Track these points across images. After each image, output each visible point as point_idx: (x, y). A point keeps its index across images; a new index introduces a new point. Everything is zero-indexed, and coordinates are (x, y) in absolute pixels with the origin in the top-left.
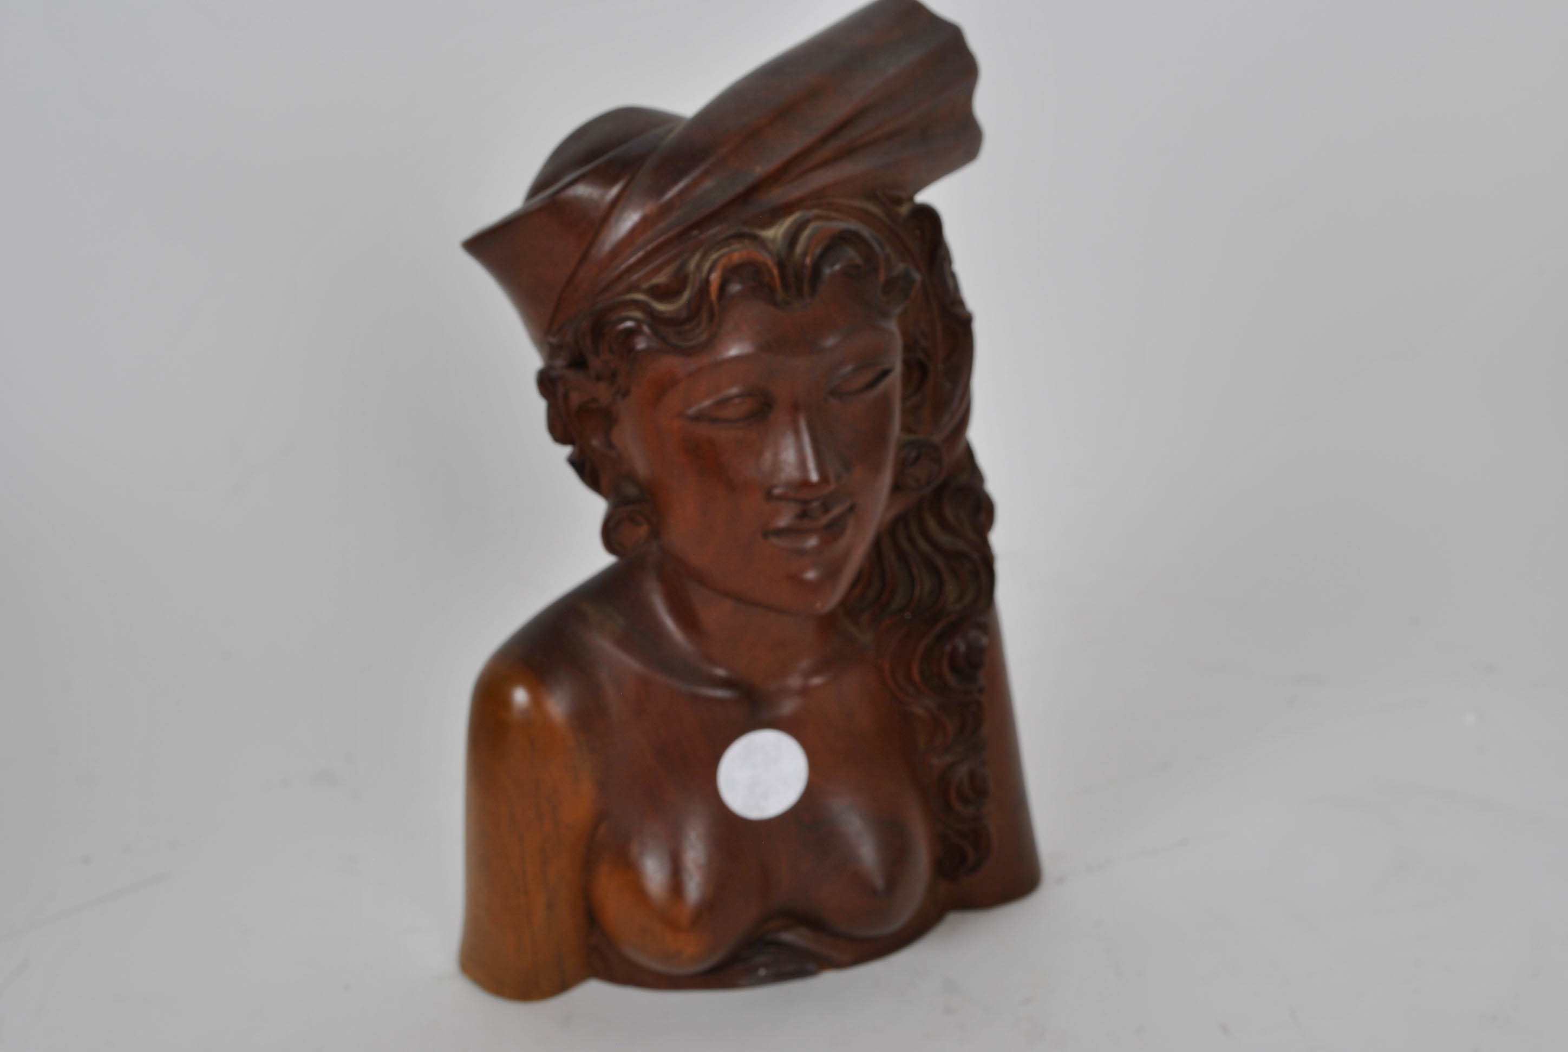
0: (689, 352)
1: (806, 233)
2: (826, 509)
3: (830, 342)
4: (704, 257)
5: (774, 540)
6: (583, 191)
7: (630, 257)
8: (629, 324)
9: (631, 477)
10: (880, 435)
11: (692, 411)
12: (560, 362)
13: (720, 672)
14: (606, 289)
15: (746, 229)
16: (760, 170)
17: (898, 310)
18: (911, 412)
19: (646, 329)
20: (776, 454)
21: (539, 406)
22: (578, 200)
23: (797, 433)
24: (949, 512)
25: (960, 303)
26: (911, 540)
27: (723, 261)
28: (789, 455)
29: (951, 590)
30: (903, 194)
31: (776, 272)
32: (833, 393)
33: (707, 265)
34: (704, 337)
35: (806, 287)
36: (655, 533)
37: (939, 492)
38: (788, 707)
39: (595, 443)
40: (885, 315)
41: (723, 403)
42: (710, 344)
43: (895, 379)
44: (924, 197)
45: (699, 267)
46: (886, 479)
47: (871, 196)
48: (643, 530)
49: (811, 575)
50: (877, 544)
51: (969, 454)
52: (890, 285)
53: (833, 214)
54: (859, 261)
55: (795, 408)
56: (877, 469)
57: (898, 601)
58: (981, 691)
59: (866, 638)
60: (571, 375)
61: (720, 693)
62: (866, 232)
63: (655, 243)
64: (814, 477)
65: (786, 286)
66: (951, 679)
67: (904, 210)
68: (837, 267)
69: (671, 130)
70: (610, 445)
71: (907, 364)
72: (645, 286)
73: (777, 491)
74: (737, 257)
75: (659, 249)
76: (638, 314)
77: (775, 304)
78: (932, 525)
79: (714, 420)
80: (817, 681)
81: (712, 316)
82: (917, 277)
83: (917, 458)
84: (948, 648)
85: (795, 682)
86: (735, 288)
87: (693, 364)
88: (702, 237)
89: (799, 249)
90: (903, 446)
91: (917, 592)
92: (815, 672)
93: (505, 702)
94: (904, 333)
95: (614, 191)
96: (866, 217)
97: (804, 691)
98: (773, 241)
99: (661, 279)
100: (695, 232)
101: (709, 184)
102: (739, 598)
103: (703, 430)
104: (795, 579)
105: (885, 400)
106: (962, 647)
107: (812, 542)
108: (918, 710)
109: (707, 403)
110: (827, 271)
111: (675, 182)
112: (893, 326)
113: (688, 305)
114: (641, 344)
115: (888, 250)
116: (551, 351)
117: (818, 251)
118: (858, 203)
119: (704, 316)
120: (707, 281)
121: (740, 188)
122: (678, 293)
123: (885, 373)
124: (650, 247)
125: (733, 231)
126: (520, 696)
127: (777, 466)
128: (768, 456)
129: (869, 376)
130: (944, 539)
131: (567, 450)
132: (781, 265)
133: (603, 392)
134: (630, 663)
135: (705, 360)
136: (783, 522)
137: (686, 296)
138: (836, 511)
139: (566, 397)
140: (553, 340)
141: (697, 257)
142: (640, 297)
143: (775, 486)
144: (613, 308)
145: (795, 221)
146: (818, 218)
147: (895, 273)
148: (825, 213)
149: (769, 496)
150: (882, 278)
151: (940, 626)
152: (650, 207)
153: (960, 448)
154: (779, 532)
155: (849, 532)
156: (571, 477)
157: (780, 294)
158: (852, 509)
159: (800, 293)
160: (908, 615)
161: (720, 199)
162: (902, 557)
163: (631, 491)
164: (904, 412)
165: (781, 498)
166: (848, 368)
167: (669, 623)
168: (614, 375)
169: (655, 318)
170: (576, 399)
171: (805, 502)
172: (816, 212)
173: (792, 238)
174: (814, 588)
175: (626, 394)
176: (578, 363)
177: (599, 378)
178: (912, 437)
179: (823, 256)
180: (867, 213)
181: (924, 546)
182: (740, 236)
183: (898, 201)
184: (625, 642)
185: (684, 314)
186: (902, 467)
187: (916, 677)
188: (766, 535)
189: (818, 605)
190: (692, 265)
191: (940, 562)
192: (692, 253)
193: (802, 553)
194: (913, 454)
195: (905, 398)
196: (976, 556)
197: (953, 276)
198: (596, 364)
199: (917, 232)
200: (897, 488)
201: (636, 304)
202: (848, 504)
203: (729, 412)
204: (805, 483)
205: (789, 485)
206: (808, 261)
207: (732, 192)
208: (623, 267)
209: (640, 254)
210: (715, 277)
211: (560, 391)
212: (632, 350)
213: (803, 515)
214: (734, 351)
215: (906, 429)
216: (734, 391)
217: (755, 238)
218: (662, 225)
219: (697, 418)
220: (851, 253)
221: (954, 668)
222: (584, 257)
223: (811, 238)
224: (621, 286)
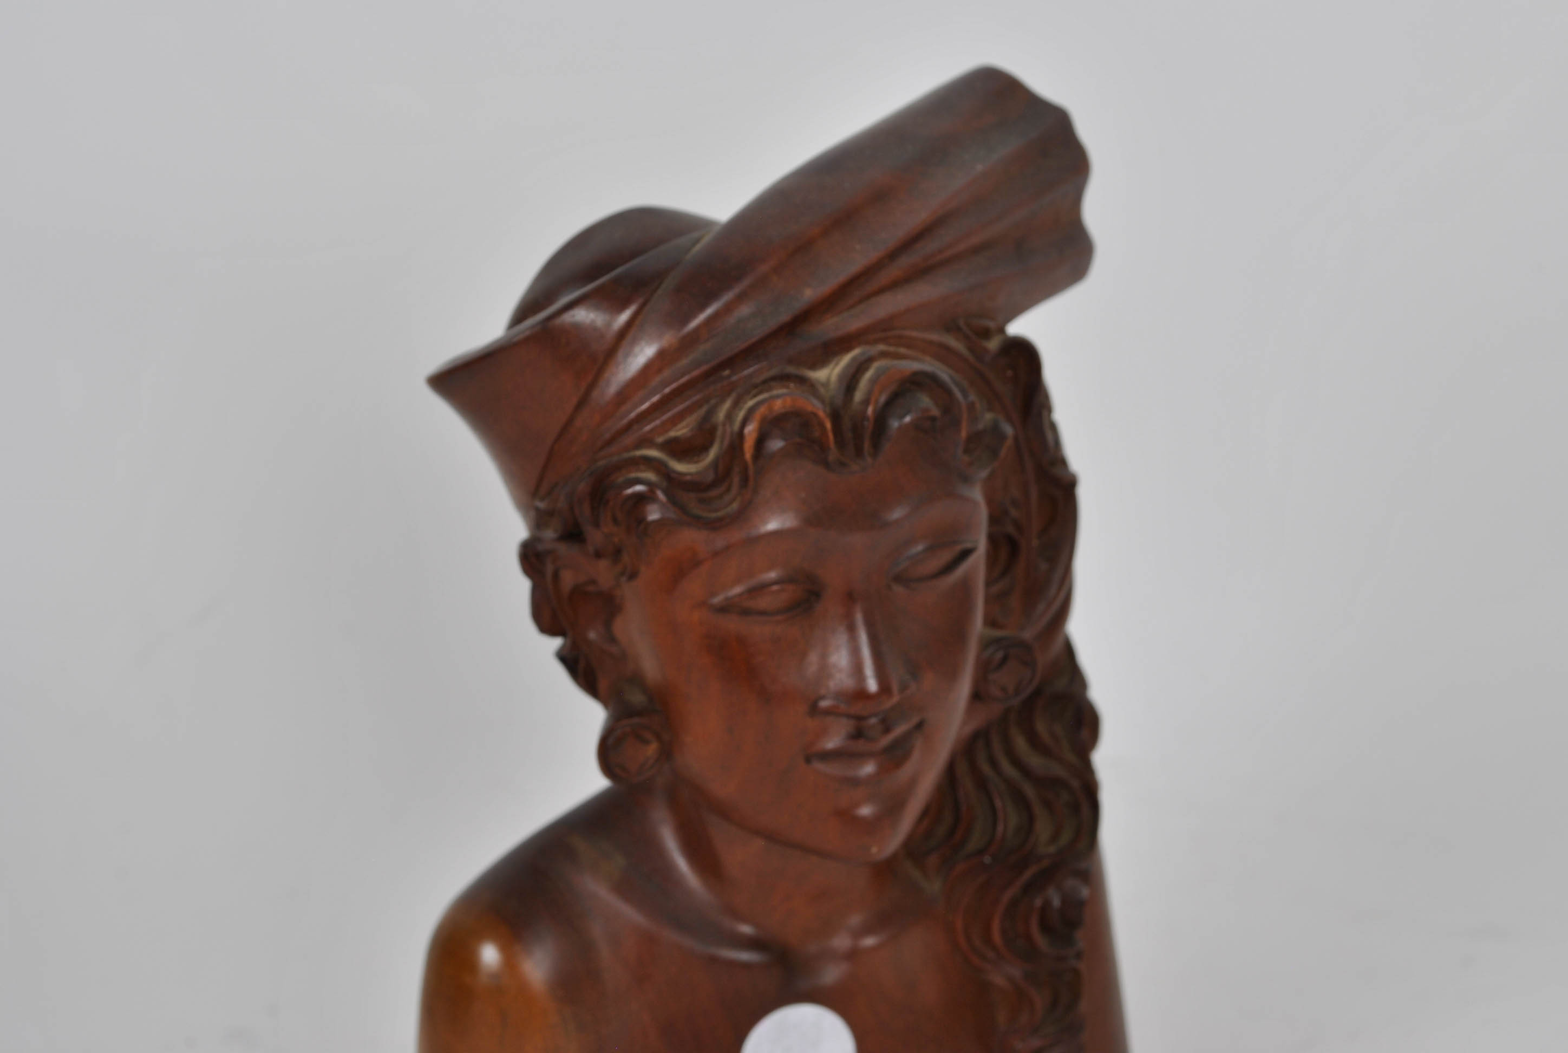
0: (714, 525)
1: (869, 374)
2: (887, 728)
3: (897, 514)
4: (736, 404)
5: (819, 766)
6: (583, 316)
7: (642, 403)
8: (639, 488)
9: (637, 679)
10: (959, 633)
11: (717, 600)
12: (549, 534)
13: (746, 929)
14: (610, 442)
15: (791, 370)
16: (809, 294)
17: (984, 474)
18: (995, 600)
19: (661, 495)
20: (824, 656)
21: (522, 586)
22: (577, 327)
23: (851, 629)
24: (1041, 727)
25: (1061, 462)
26: (993, 763)
27: (762, 410)
28: (840, 658)
29: (1043, 829)
30: (991, 324)
31: (828, 425)
32: (898, 579)
33: (741, 415)
34: (735, 506)
35: (867, 445)
36: (667, 753)
37: (1029, 706)
38: (831, 974)
39: (592, 635)
40: (966, 479)
41: (759, 590)
42: (742, 516)
43: (977, 562)
44: (1017, 328)
45: (729, 417)
46: (964, 687)
47: (951, 327)
48: (652, 749)
49: (866, 811)
50: (950, 770)
51: (1069, 651)
52: (975, 438)
53: (902, 350)
54: (935, 412)
55: (850, 598)
56: (952, 674)
57: (976, 841)
58: (1079, 956)
59: (934, 887)
60: (563, 549)
61: (745, 956)
62: (944, 374)
63: (674, 386)
64: (872, 685)
65: (840, 443)
66: (1041, 941)
67: (993, 345)
68: (908, 419)
69: (698, 241)
70: (612, 640)
71: (993, 540)
72: (660, 440)
73: (824, 704)
74: (778, 405)
75: (678, 393)
76: (651, 476)
77: (826, 464)
78: (1021, 743)
79: (746, 613)
80: (869, 941)
81: (745, 481)
82: (1009, 430)
83: (1005, 660)
84: (1038, 902)
85: (841, 942)
86: (776, 444)
87: (720, 541)
88: (734, 378)
89: (859, 396)
90: (986, 644)
91: (1000, 828)
92: (867, 930)
93: (470, 963)
94: (990, 501)
95: (624, 317)
96: (943, 353)
97: (853, 955)
98: (826, 384)
99: (681, 431)
100: (727, 372)
101: (745, 310)
102: (772, 837)
103: (732, 624)
104: (846, 816)
105: (965, 587)
106: (1056, 902)
107: (868, 769)
108: (998, 979)
109: (737, 590)
110: (895, 424)
111: (702, 307)
112: (977, 494)
113: (715, 464)
114: (653, 514)
115: (972, 397)
116: (539, 520)
117: (883, 399)
118: (934, 337)
119: (736, 480)
120: (741, 435)
121: (784, 316)
122: (705, 448)
123: (966, 554)
124: (667, 390)
125: (773, 372)
126: (490, 955)
127: (825, 670)
128: (813, 658)
129: (945, 557)
130: (1035, 761)
131: (556, 643)
132: (836, 417)
133: (604, 573)
134: (630, 914)
135: (736, 535)
136: (832, 743)
137: (713, 453)
138: (899, 730)
139: (556, 576)
140: (541, 505)
141: (727, 405)
142: (653, 453)
143: (823, 698)
144: (618, 467)
145: (854, 359)
146: (884, 355)
147: (981, 426)
148: (892, 349)
149: (814, 710)
150: (964, 434)
151: (1028, 874)
152: (669, 339)
153: (1057, 646)
154: (826, 756)
155: (916, 755)
156: (560, 674)
157: (833, 453)
158: (920, 726)
159: (859, 452)
160: (987, 859)
161: (759, 330)
162: (982, 784)
163: (637, 698)
164: (988, 600)
165: (828, 712)
166: (920, 548)
167: (682, 864)
168: (617, 553)
169: (672, 481)
170: (568, 579)
171: (860, 718)
172: (882, 347)
173: (851, 381)
174: (871, 827)
175: (633, 576)
176: (573, 535)
177: (598, 555)
178: (998, 633)
179: (889, 403)
180: (947, 348)
181: (1008, 769)
182: (784, 378)
183: (986, 334)
184: (624, 888)
185: (710, 477)
186: (984, 670)
187: (997, 937)
188: (808, 760)
189: (874, 850)
190: (721, 415)
191: (1029, 791)
192: (722, 400)
193: (855, 782)
194: (1000, 655)
195: (989, 583)
196: (1075, 783)
197: (1053, 427)
198: (595, 537)
199: (1009, 373)
200: (977, 696)
201: (648, 462)
202: (915, 720)
203: (764, 602)
204: (861, 694)
205: (842, 695)
206: (870, 410)
207: (774, 322)
208: (633, 415)
209: (655, 399)
210: (751, 430)
211: (549, 569)
212: (641, 520)
213: (858, 734)
214: (772, 525)
215: (991, 622)
216: (772, 575)
217: (802, 380)
218: (684, 362)
219: (724, 609)
220: (925, 401)
221: (1046, 927)
222: (583, 401)
223: (873, 381)
224: (629, 440)
